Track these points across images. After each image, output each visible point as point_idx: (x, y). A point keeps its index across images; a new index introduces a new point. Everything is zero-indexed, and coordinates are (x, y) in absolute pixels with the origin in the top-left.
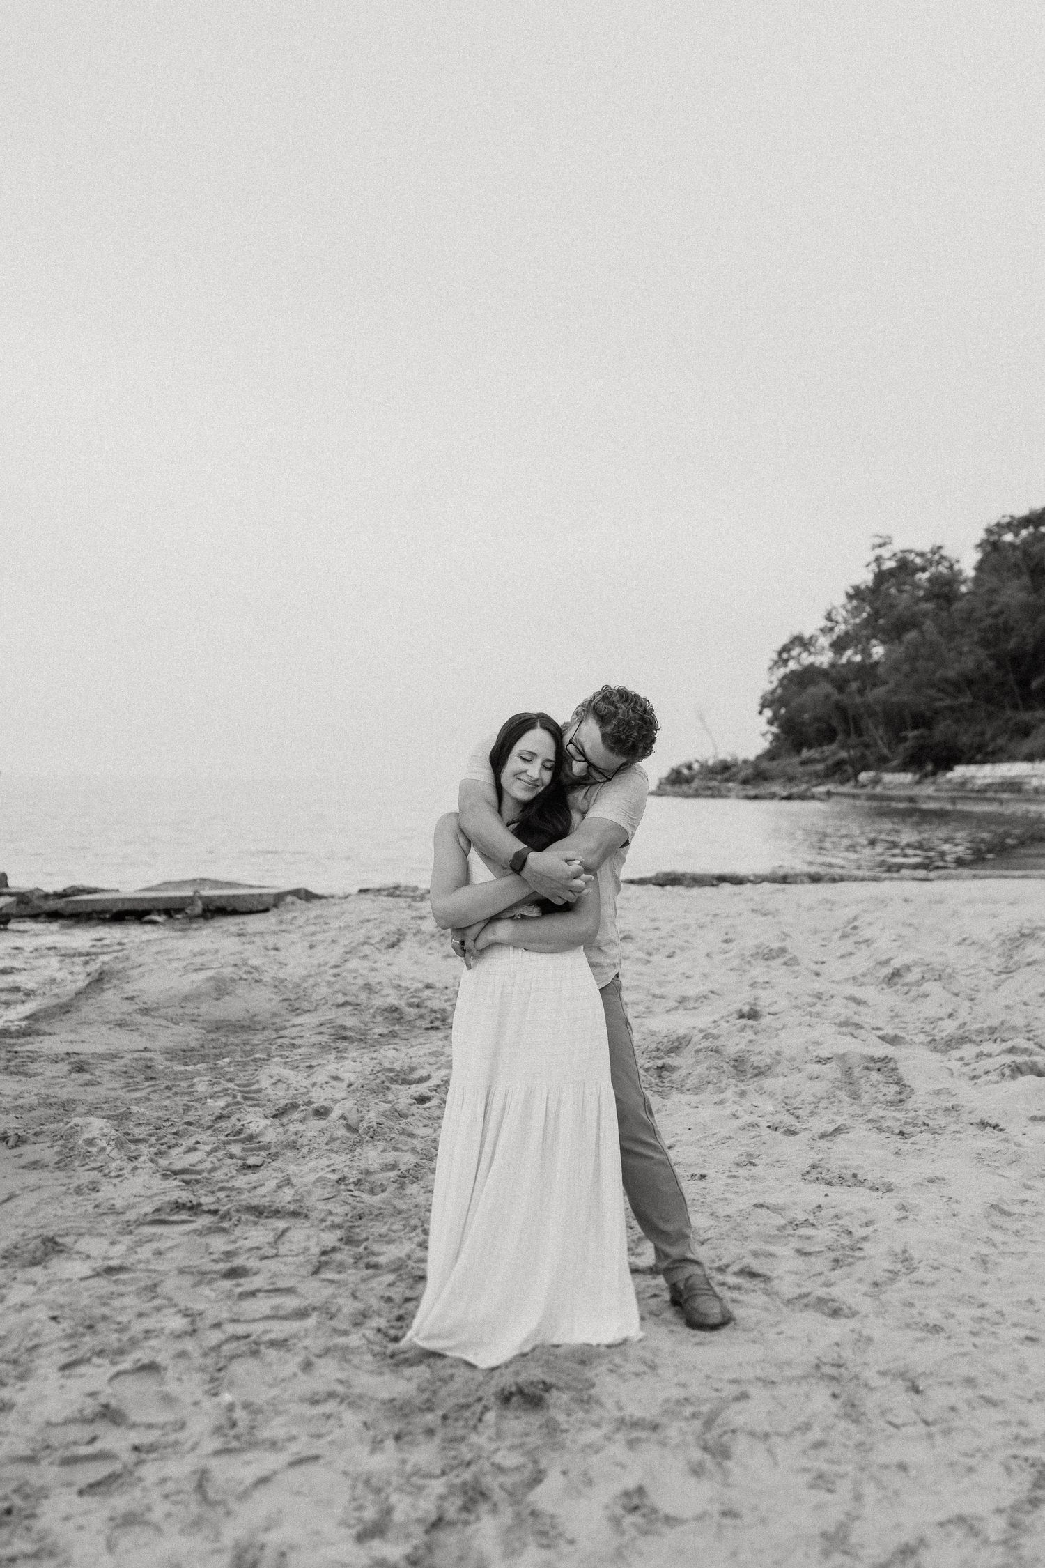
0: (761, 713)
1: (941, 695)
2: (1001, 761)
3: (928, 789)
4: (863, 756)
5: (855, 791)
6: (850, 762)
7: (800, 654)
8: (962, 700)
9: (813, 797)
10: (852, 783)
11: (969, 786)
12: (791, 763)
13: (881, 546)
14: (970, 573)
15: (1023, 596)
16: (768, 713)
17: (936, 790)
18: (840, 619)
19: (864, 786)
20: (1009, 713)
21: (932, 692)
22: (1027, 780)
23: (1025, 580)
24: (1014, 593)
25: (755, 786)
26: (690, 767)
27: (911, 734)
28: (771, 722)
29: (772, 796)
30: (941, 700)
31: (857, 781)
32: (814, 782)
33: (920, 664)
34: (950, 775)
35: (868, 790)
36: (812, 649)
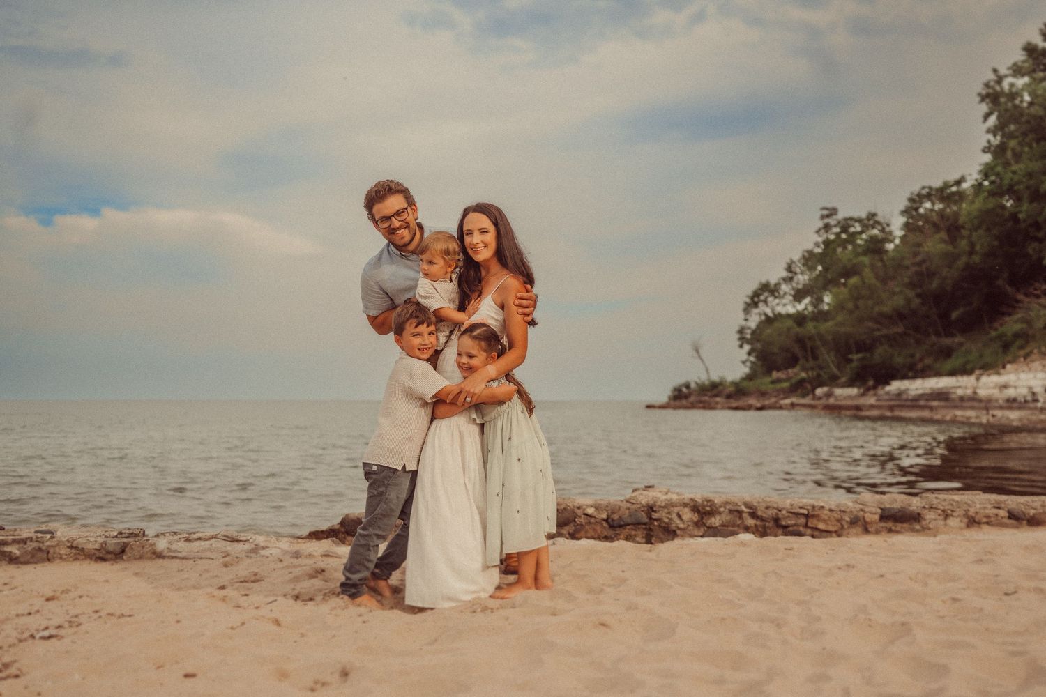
0: (741, 346)
1: (879, 326)
2: (929, 376)
3: (871, 400)
4: (819, 376)
5: (813, 402)
6: (810, 381)
7: (766, 298)
8: (896, 330)
9: (781, 408)
10: (811, 396)
11: (904, 397)
12: (764, 382)
14: (898, 233)
15: (942, 247)
16: (747, 347)
17: (878, 400)
18: (798, 271)
19: (820, 398)
20: (933, 338)
21: (870, 324)
22: (953, 390)
23: (943, 235)
24: (935, 245)
25: (736, 400)
26: (688, 386)
27: (855, 357)
28: (749, 354)
29: (749, 408)
30: (879, 330)
31: (814, 394)
32: (782, 396)
33: (861, 303)
34: (888, 388)
35: (823, 402)
36: (776, 294)
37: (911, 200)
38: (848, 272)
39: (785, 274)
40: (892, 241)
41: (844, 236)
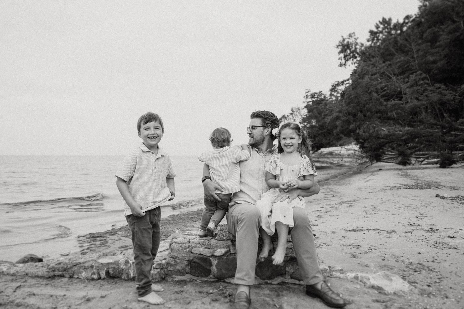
13: (308, 92)
14: (328, 97)
18: (295, 111)
34: (319, 151)
36: (287, 119)
37: (333, 86)
39: (290, 112)
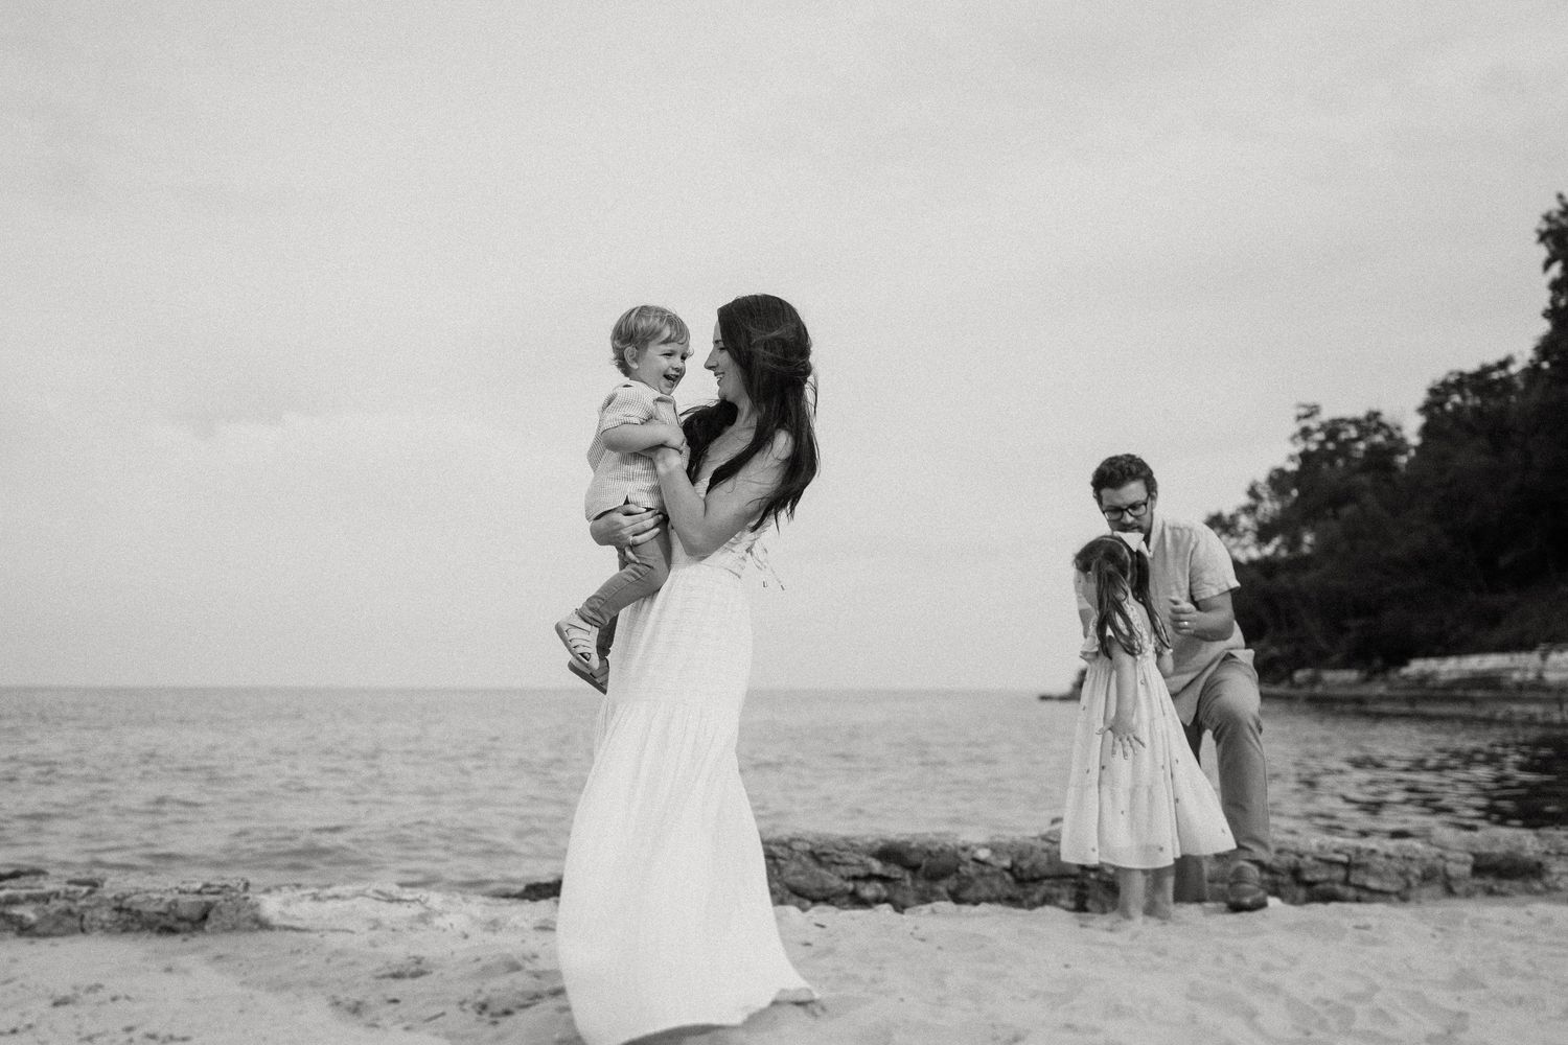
1: (1388, 579)
2: (1467, 653)
3: (1380, 689)
4: (1299, 652)
5: (1293, 692)
6: (1285, 659)
8: (1414, 583)
10: (1287, 683)
11: (1430, 683)
13: (1306, 417)
14: (1414, 440)
15: (1482, 460)
17: (1391, 689)
19: (1300, 686)
20: (1472, 596)
21: (1375, 576)
22: (1504, 674)
23: (1483, 442)
24: (1471, 458)
27: (1352, 623)
30: (1387, 584)
31: (1291, 680)
33: (1360, 543)
34: (1405, 671)
35: (1306, 691)
36: (1233, 531)
37: (1433, 391)
38: (1339, 498)
39: (1245, 500)
40: (1404, 452)
41: (1331, 446)
